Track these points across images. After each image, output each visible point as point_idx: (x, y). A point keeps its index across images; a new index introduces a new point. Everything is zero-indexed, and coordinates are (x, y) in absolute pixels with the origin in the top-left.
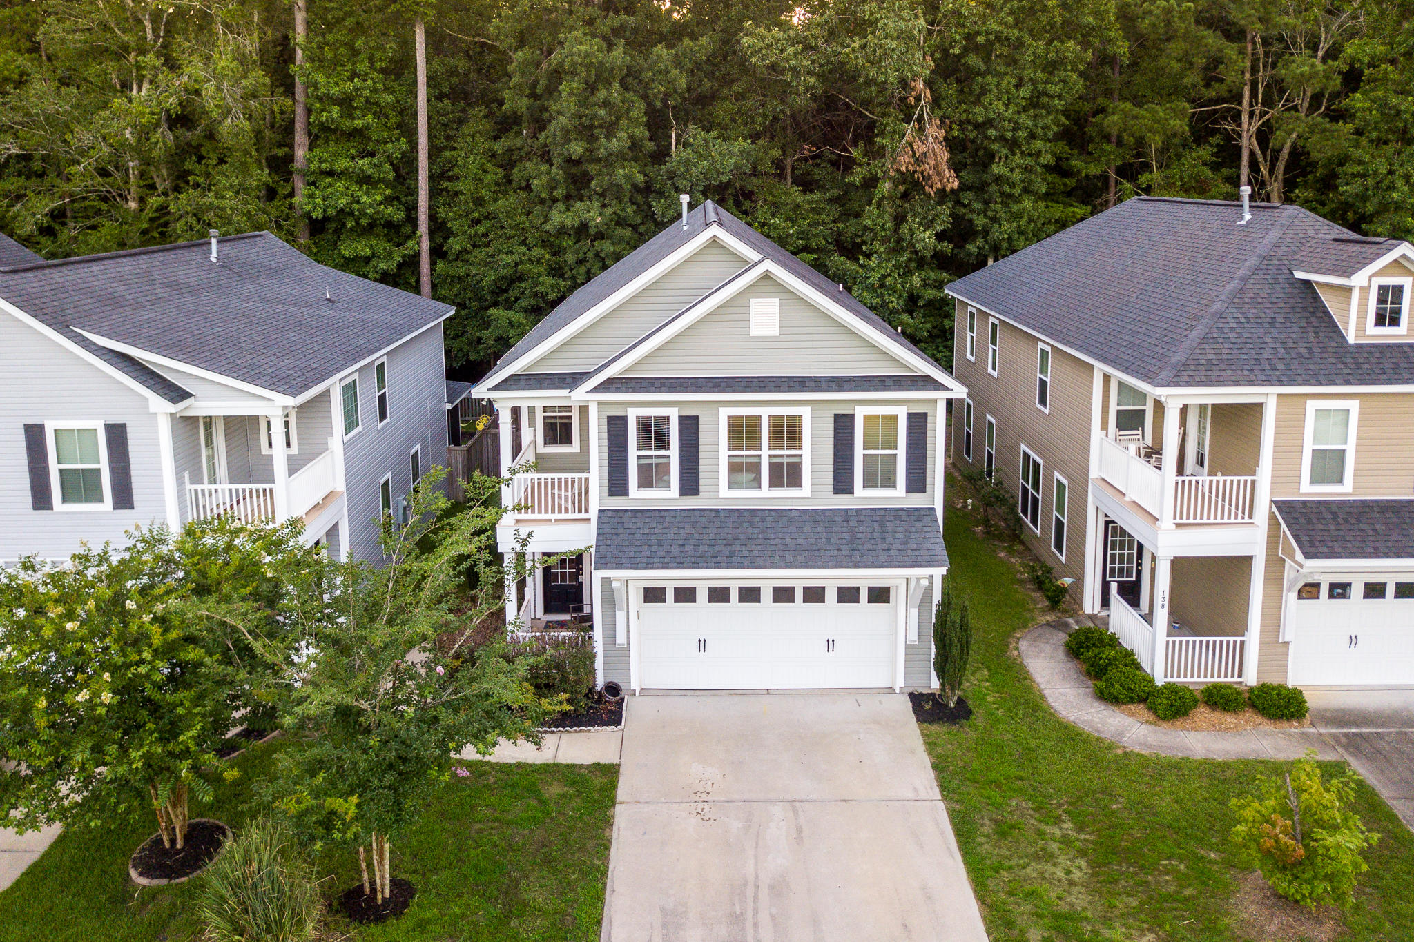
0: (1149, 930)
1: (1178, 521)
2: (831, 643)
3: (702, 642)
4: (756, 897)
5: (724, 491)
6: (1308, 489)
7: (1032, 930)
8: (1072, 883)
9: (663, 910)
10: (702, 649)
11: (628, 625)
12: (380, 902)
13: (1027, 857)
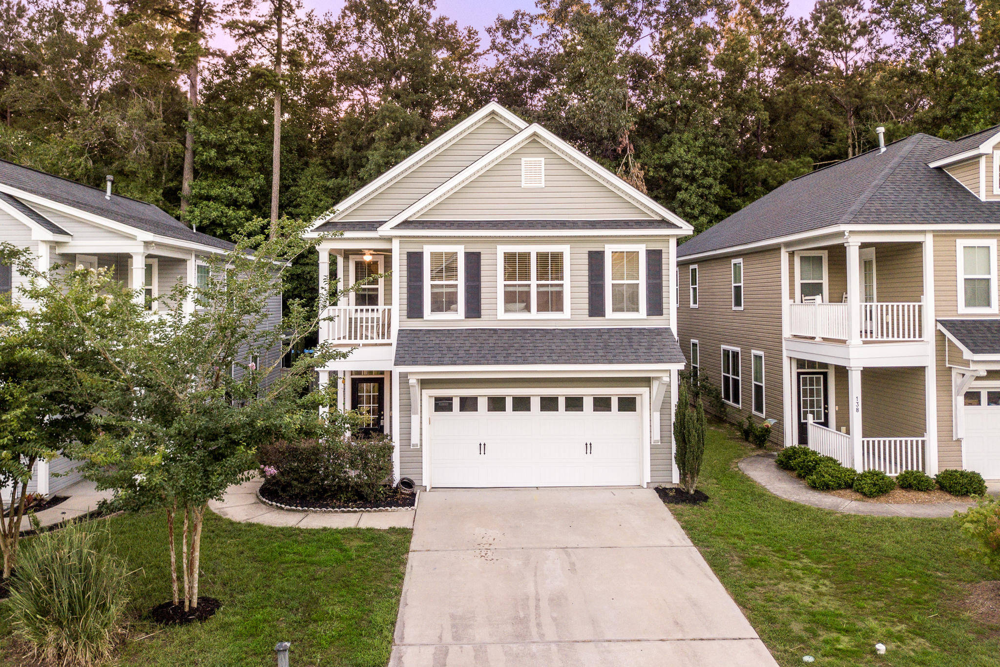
0: (899, 622)
1: (864, 339)
2: (589, 446)
3: (482, 446)
4: (537, 607)
5: (501, 314)
6: (964, 311)
7: (793, 623)
8: (821, 594)
9: (453, 617)
10: (482, 452)
11: (421, 429)
12: (187, 609)
13: (776, 578)
